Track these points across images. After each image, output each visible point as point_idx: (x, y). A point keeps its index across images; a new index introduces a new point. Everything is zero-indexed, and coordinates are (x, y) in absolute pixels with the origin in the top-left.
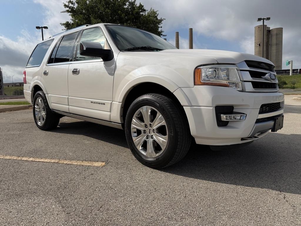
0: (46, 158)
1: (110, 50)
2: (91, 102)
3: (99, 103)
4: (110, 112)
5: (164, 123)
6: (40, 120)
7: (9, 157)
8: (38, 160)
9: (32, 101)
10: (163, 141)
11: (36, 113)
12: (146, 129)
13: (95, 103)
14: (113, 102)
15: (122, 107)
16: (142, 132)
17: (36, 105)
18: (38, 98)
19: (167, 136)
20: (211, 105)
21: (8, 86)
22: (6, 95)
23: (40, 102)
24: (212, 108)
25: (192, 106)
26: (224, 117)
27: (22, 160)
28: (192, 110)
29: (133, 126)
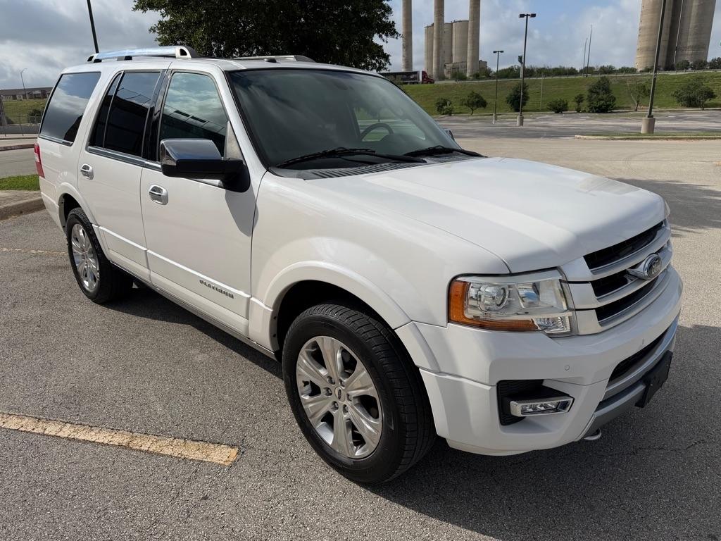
0: (100, 426)
1: (241, 161)
2: (201, 282)
3: (221, 291)
4: (247, 318)
5: (372, 391)
6: (86, 276)
7: (15, 420)
8: (82, 437)
9: (64, 227)
10: (369, 430)
11: (76, 259)
12: (332, 386)
13: (209, 286)
14: (252, 299)
15: (273, 317)
16: (323, 391)
17: (73, 239)
18: (76, 225)
19: (378, 423)
20: (487, 382)
21: (14, 97)
22: (12, 123)
23: (82, 234)
24: (489, 388)
25: (440, 373)
26: (516, 408)
27: (47, 435)
28: (440, 382)
29: (300, 370)
